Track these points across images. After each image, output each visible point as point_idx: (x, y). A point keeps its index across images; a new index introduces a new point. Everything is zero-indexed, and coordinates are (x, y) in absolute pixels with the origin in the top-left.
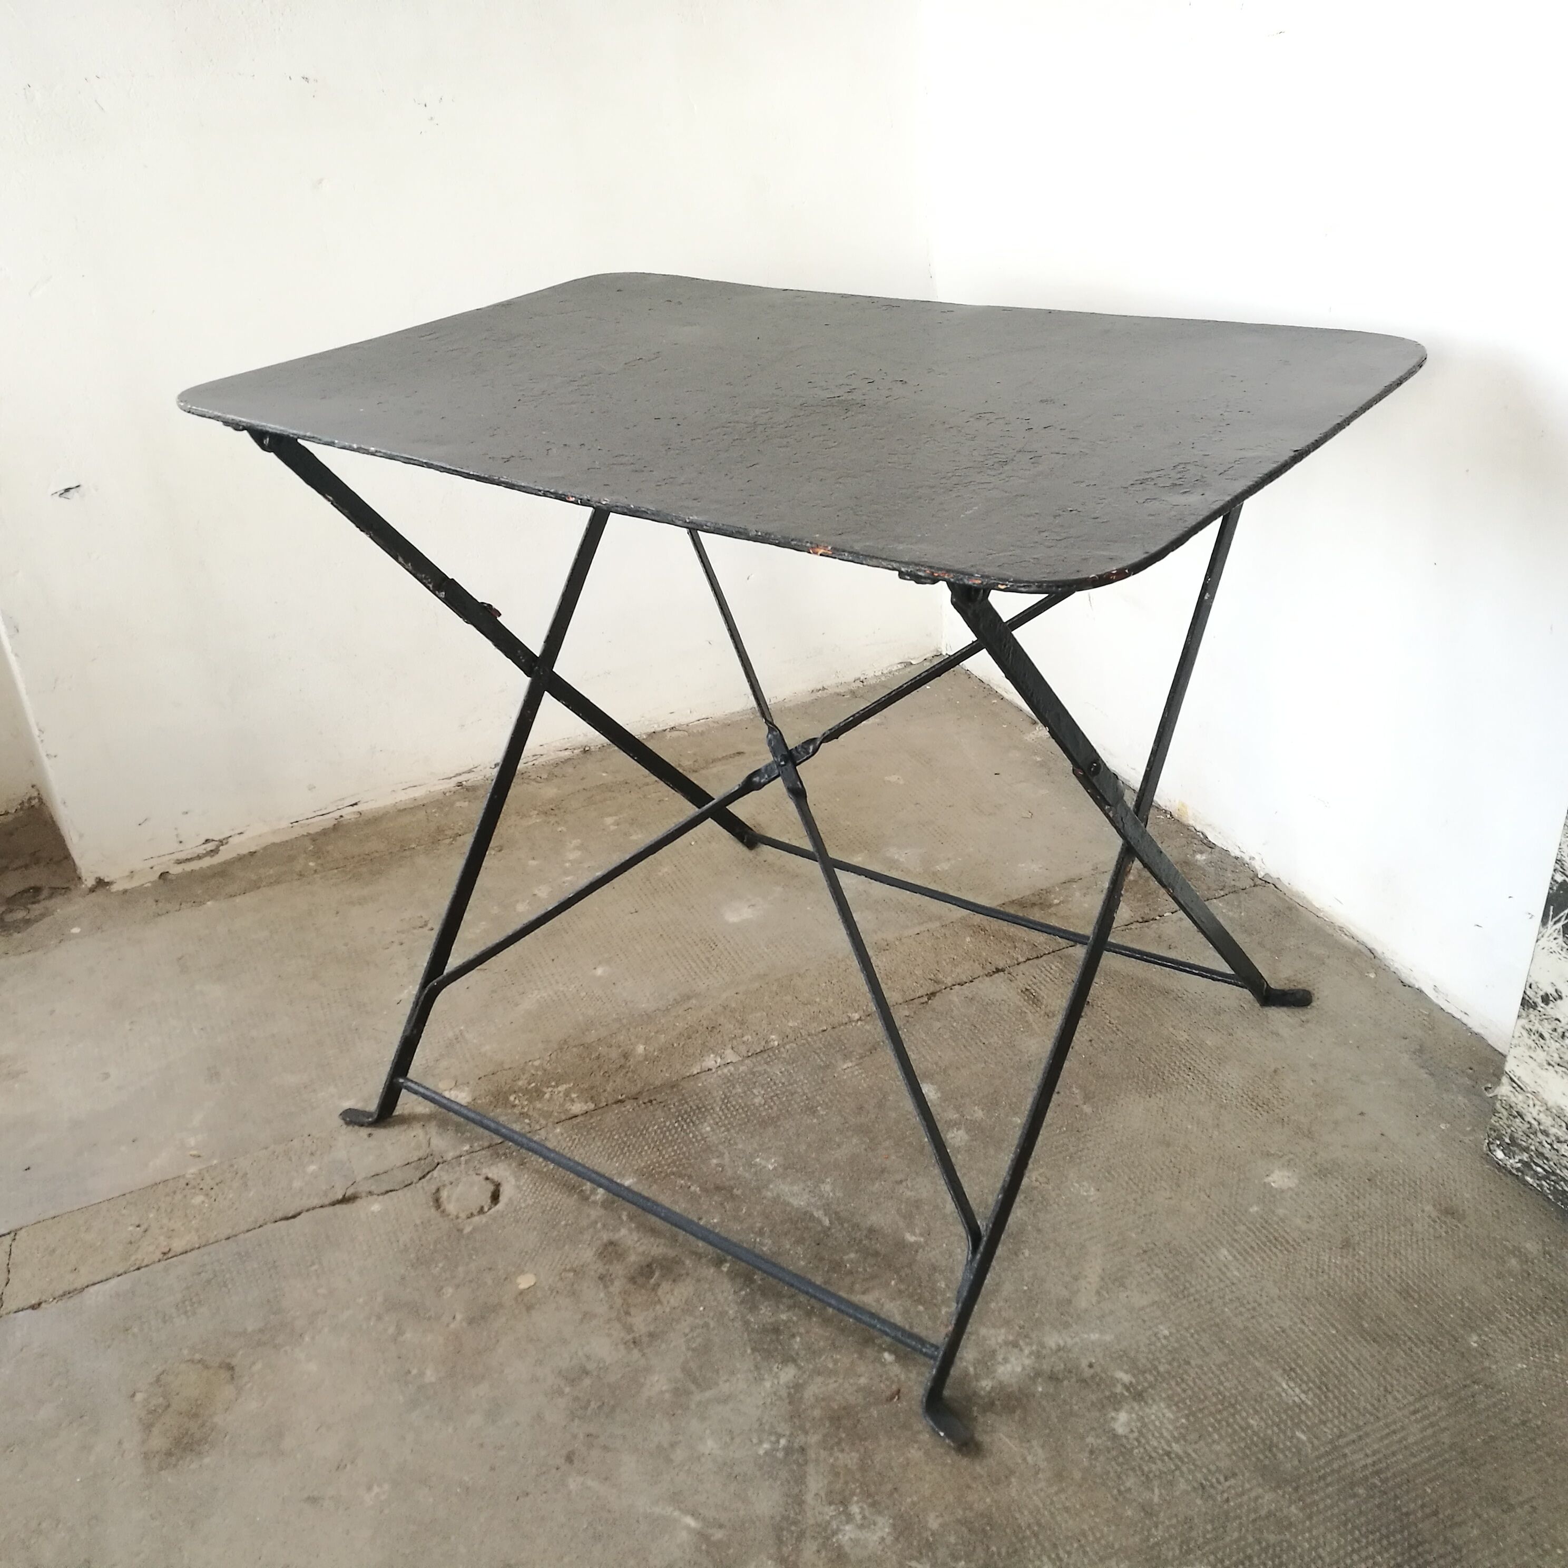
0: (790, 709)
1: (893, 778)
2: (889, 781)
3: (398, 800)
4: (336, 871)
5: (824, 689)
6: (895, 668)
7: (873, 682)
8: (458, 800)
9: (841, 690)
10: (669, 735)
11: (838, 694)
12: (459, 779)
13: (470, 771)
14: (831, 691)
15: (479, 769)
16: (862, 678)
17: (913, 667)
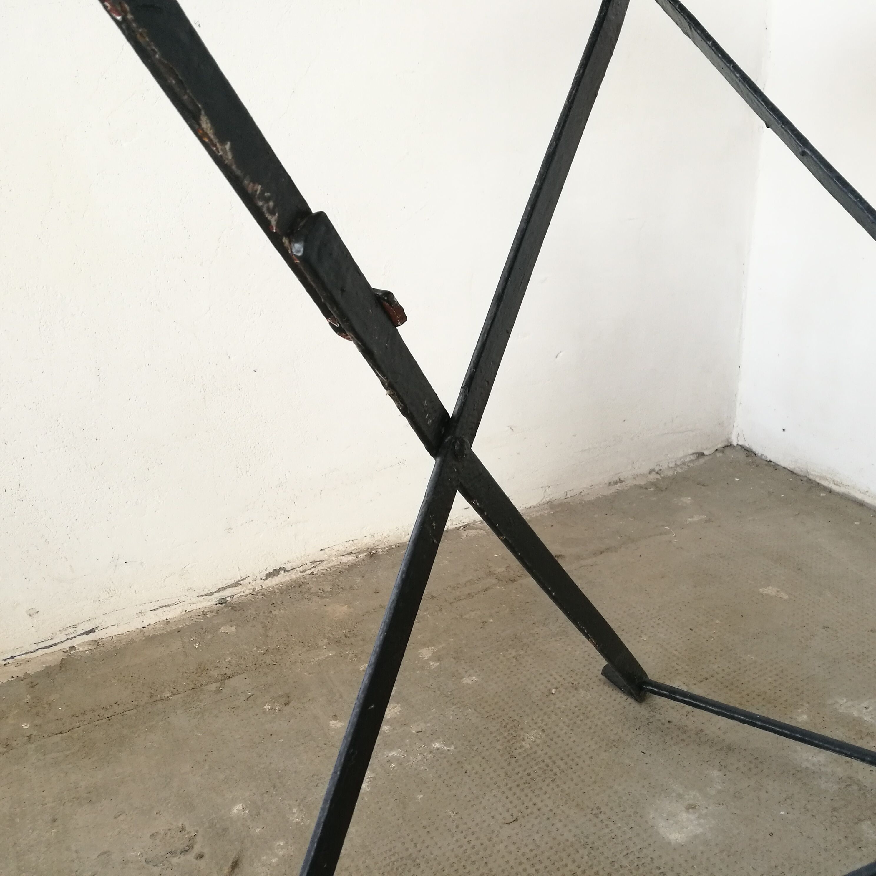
0: (591, 502)
1: (771, 591)
2: (767, 595)
3: (145, 624)
4: (58, 738)
5: (621, 481)
6: (688, 459)
7: (670, 473)
8: (223, 625)
9: (643, 482)
10: (465, 534)
11: (641, 487)
12: (223, 594)
13: (236, 584)
14: (630, 483)
15: (247, 581)
16: (657, 470)
17: (706, 458)
